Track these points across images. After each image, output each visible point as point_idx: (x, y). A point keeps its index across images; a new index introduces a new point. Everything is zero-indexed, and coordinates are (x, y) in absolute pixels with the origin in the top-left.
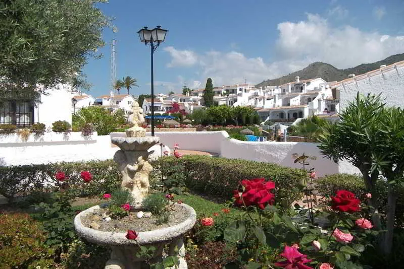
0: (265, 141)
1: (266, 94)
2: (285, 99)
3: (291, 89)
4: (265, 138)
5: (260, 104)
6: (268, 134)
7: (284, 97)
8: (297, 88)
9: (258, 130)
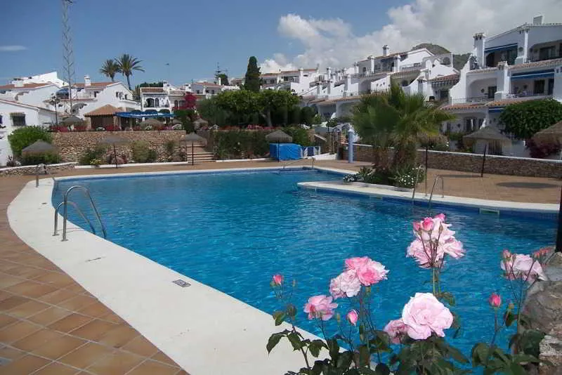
0: (317, 154)
1: (334, 77)
2: (364, 82)
3: (375, 66)
4: (318, 149)
5: (322, 93)
6: (324, 141)
7: (363, 80)
8: (385, 65)
9: (307, 135)
